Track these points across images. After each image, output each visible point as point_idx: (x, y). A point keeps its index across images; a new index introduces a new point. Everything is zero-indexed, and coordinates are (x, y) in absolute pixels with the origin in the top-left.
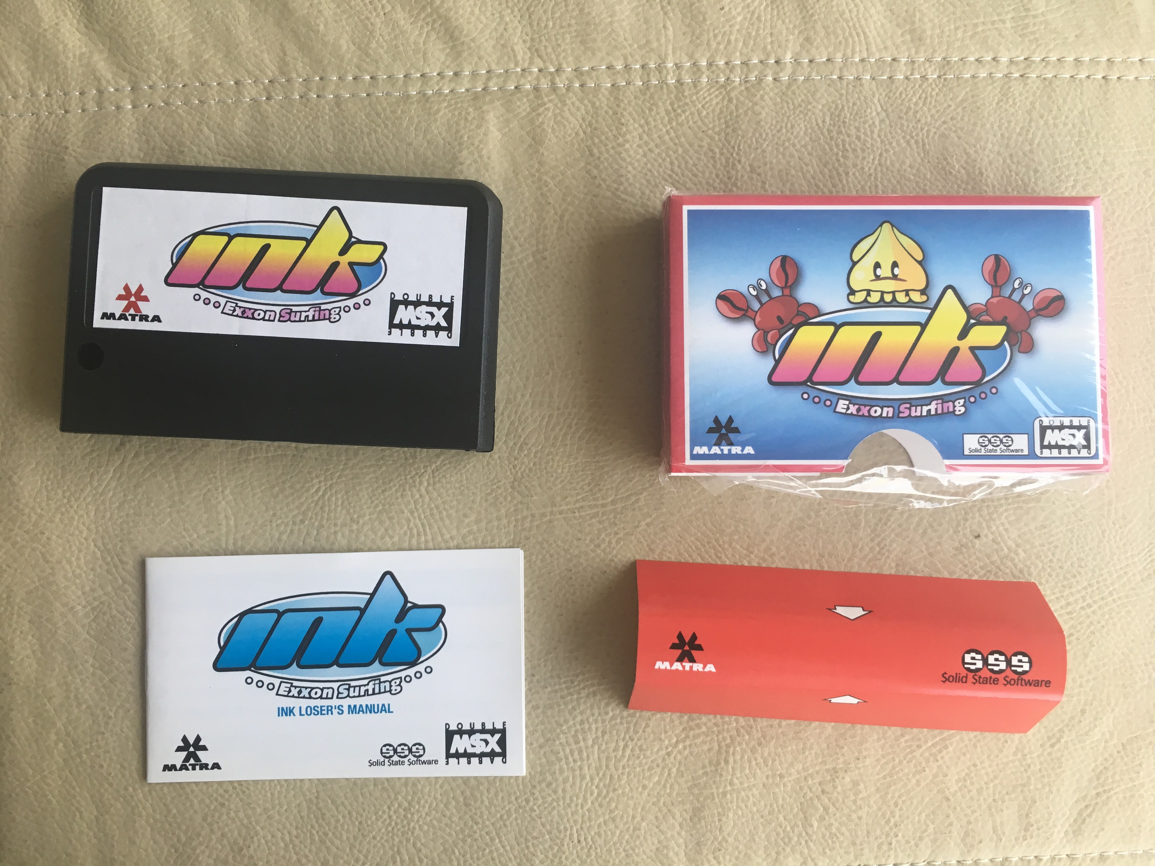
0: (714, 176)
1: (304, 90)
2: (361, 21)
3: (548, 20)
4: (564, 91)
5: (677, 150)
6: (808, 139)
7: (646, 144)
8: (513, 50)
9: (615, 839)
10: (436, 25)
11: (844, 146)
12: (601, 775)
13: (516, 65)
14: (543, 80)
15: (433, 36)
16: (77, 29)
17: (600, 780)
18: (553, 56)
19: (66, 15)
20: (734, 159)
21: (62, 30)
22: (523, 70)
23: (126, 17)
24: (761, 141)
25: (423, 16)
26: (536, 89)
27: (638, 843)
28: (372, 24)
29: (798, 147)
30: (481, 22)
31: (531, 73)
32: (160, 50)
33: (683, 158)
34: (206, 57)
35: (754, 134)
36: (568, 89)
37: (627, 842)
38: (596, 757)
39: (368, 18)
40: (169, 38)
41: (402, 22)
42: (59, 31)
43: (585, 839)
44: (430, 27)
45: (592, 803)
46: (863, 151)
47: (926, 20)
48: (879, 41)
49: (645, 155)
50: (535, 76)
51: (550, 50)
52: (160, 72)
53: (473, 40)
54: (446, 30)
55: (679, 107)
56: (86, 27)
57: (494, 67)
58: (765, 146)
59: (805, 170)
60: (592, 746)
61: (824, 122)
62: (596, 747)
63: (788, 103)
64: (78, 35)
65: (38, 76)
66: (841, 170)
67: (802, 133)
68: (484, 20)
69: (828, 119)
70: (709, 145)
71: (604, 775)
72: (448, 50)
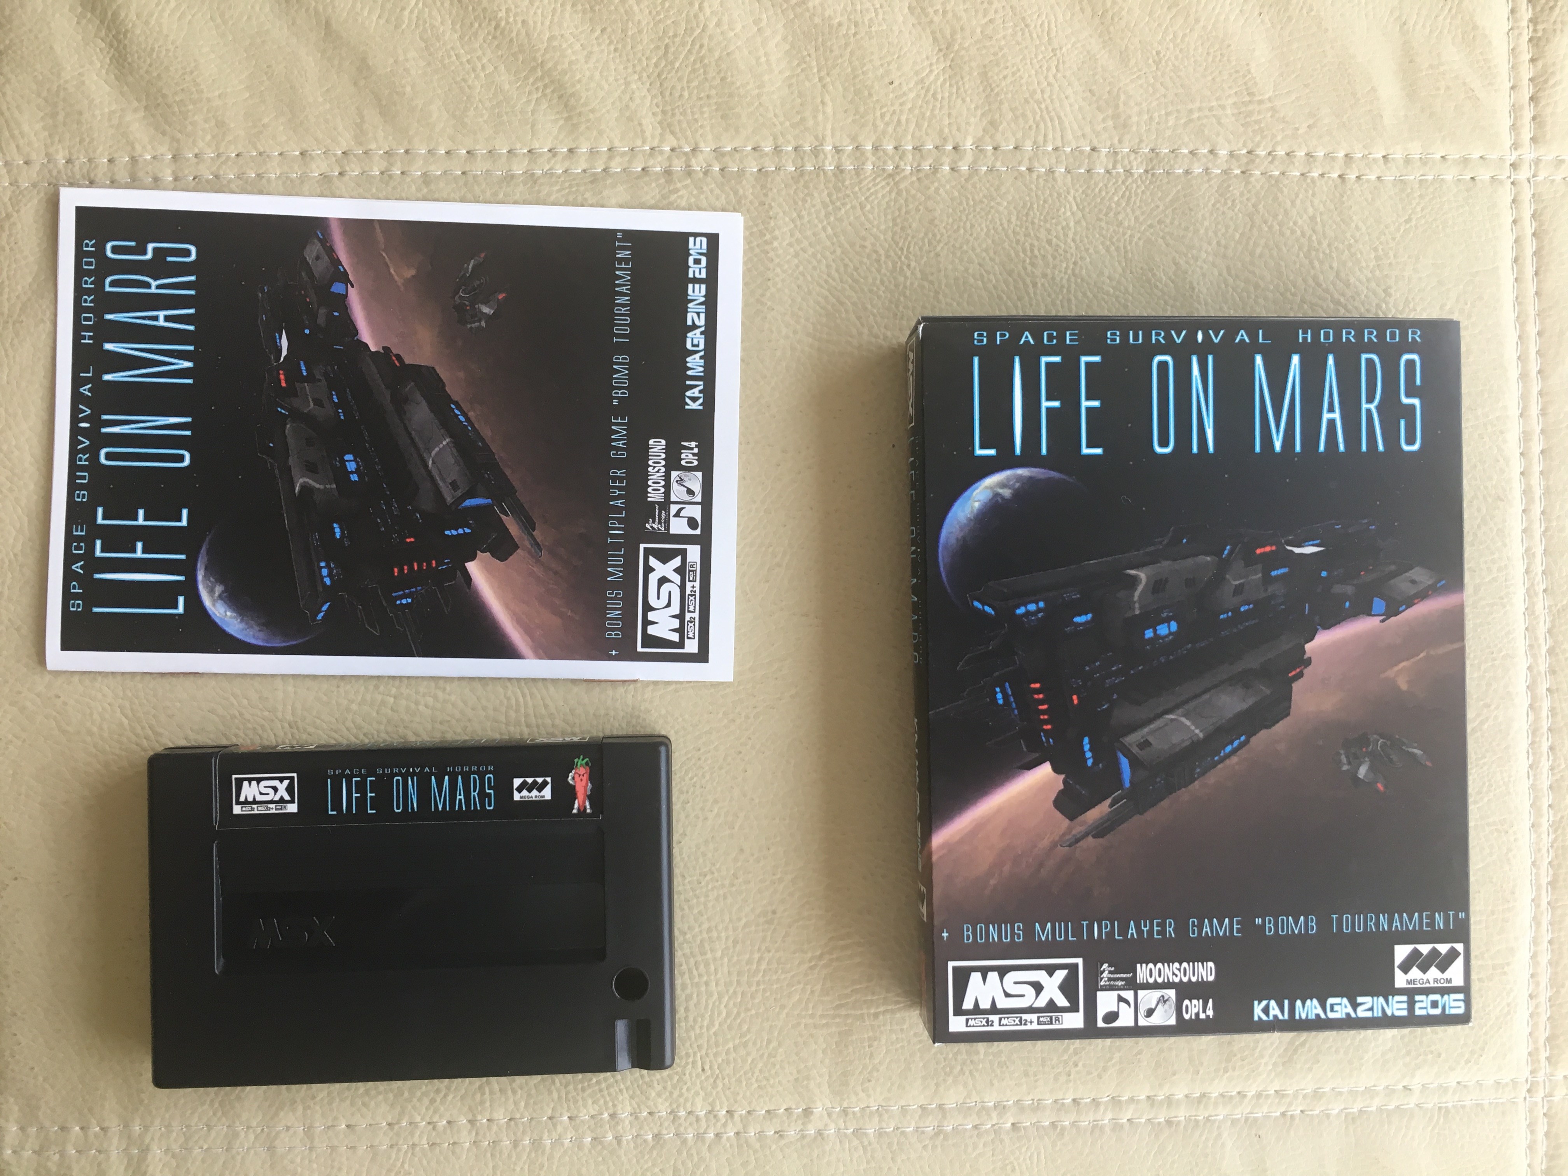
0: (878, 282)
1: (385, 164)
2: (456, 83)
3: (683, 89)
4: (701, 175)
5: (835, 252)
6: (990, 241)
7: (798, 241)
8: (640, 124)
9: (747, 1067)
10: (548, 91)
11: (1032, 251)
12: (731, 991)
13: (644, 142)
14: (676, 162)
15: (544, 106)
16: (106, 82)
17: (730, 998)
18: (689, 133)
19: (91, 63)
20: (902, 263)
21: (87, 82)
22: (652, 149)
23: (167, 68)
24: (935, 243)
25: (531, 80)
26: (668, 173)
27: (773, 1072)
28: (469, 87)
29: (978, 250)
30: (602, 89)
31: (661, 152)
32: (209, 111)
33: (843, 260)
34: (266, 120)
35: (926, 234)
36: (706, 173)
37: (761, 1071)
38: (726, 970)
39: (464, 80)
40: (220, 96)
41: (507, 87)
42: (83, 83)
43: (711, 1067)
44: (540, 94)
45: (720, 1024)
46: (1054, 258)
47: (1132, 104)
48: (1075, 126)
49: (796, 255)
50: (666, 156)
51: (685, 125)
52: (209, 137)
53: (593, 111)
54: (560, 97)
55: (838, 199)
56: (117, 78)
57: (617, 143)
58: (939, 248)
59: (986, 279)
60: (722, 958)
61: (1009, 221)
62: (726, 960)
63: (967, 199)
64: (107, 88)
65: (57, 139)
66: (1028, 280)
67: (983, 234)
68: (606, 87)
69: (1014, 219)
70: (873, 245)
71: (735, 992)
72: (561, 122)
